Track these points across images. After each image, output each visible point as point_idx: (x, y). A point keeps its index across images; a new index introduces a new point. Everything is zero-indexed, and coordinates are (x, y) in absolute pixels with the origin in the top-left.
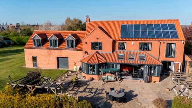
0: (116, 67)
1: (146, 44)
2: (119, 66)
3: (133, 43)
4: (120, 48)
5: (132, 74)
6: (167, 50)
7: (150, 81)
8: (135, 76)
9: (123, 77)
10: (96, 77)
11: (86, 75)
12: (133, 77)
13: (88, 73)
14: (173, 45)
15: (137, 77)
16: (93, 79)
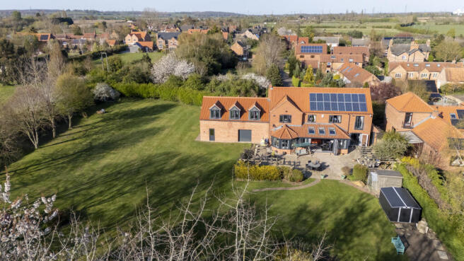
0: (308, 141)
1: (336, 117)
2: (310, 140)
3: (323, 116)
4: (309, 120)
5: (322, 147)
6: (356, 123)
7: (339, 154)
9: (313, 150)
10: (288, 151)
11: (278, 150)
12: (323, 150)
13: (280, 148)
14: (362, 118)
15: (327, 150)
16: (286, 153)
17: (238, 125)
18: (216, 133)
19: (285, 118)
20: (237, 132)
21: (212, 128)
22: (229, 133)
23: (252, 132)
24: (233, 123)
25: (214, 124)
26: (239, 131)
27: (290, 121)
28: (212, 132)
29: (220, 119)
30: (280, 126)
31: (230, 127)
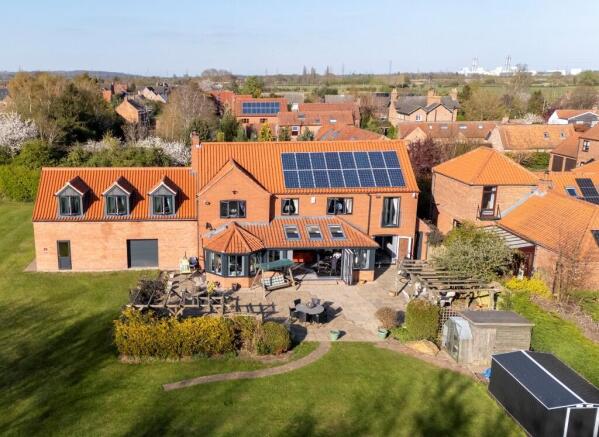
0: (285, 256)
1: (341, 201)
2: (290, 254)
3: (313, 199)
4: (284, 211)
5: (316, 270)
6: (384, 214)
7: (355, 281)
8: (321, 273)
9: (299, 277)
10: (244, 282)
11: (222, 280)
12: (319, 275)
13: (225, 275)
14: (395, 201)
16: (239, 287)
17: (125, 230)
18: (74, 249)
19: (233, 208)
20: (125, 246)
21: (63, 238)
22: (105, 248)
23: (160, 244)
24: (115, 225)
25: (67, 230)
26: (129, 242)
27: (242, 214)
28: (64, 248)
29: (82, 216)
30: (222, 226)
31: (107, 234)
